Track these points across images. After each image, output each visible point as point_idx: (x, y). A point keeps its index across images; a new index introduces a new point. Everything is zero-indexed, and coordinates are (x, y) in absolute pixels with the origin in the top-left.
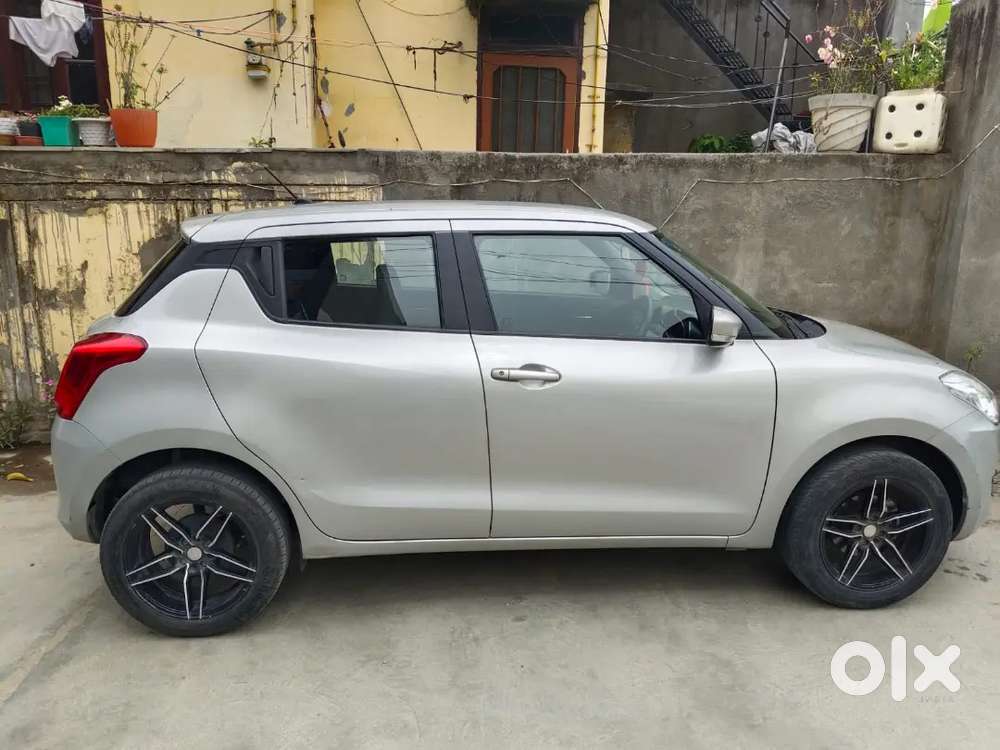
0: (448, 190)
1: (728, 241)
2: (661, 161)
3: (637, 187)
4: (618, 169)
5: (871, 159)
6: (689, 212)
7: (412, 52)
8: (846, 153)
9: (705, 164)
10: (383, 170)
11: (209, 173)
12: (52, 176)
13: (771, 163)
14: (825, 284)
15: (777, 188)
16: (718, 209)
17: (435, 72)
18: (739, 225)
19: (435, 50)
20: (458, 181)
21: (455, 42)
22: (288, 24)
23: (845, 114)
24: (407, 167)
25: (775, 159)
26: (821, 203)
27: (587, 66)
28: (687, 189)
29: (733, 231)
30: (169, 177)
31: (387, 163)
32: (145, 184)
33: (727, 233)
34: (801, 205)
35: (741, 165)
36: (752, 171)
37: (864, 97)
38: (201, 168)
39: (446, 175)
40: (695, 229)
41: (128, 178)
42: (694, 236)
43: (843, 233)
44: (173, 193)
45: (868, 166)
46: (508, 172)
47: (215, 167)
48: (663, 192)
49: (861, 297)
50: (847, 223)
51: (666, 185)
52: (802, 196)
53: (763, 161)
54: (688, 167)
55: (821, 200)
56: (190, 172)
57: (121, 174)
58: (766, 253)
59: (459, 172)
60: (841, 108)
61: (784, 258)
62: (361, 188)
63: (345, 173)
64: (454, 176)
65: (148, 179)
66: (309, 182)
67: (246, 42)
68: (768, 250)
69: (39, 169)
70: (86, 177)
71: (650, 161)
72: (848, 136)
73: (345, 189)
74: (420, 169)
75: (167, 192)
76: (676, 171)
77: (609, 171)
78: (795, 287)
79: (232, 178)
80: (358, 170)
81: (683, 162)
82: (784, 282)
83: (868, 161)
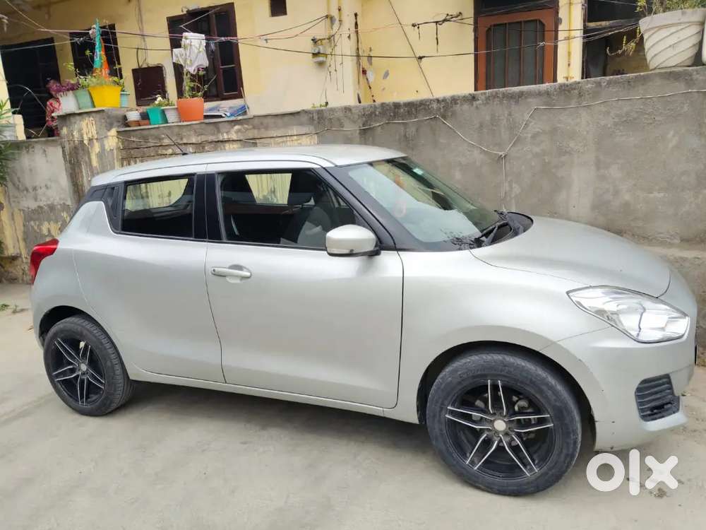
0: (358, 132)
1: (563, 158)
2: (505, 95)
3: (488, 118)
4: (472, 105)
5: (695, 73)
6: (529, 135)
7: (416, 27)
8: (669, 70)
9: (540, 94)
10: (316, 122)
11: (222, 134)
12: (152, 143)
13: (596, 87)
14: (656, 194)
15: (603, 108)
16: (554, 131)
17: (437, 39)
18: (572, 144)
19: (437, 22)
20: (364, 125)
21: (455, 13)
22: (337, 23)
23: (664, 33)
24: (330, 119)
25: (600, 83)
26: (646, 118)
27: (562, 14)
28: (527, 117)
29: (568, 150)
30: (204, 138)
31: (318, 118)
32: (193, 144)
33: (562, 152)
34: (628, 122)
35: (569, 91)
36: (580, 95)
37: (683, 13)
38: (219, 131)
39: (354, 122)
40: (537, 150)
41: (185, 141)
42: (536, 155)
43: (671, 145)
44: (206, 148)
45: (692, 80)
46: (396, 115)
47: (225, 130)
48: (508, 120)
49: (693, 206)
50: (674, 136)
51: (510, 114)
52: (627, 114)
53: (589, 86)
54: (526, 98)
55: (646, 116)
56: (213, 134)
57: (182, 139)
58: (598, 168)
59: (364, 119)
60: (660, 28)
61: (614, 172)
62: (304, 136)
63: (294, 127)
64: (360, 123)
65: (194, 140)
66: (275, 135)
67: (312, 40)
68: (598, 164)
69: (146, 139)
70: (166, 141)
71: (495, 96)
72: (670, 53)
73: (295, 137)
74: (339, 119)
75: (203, 147)
76: (517, 102)
77: (466, 107)
78: (627, 197)
79: (234, 137)
80: (301, 124)
81: (521, 94)
82: (617, 193)
83: (691, 75)
